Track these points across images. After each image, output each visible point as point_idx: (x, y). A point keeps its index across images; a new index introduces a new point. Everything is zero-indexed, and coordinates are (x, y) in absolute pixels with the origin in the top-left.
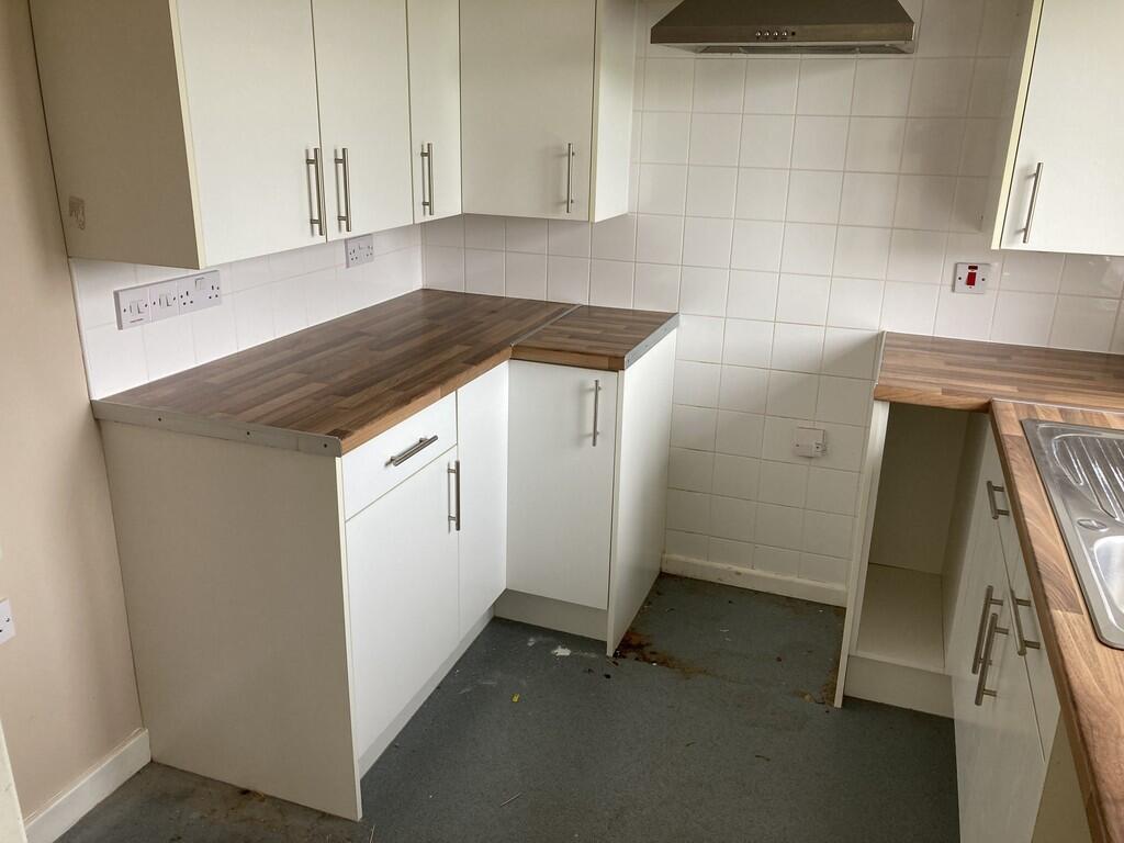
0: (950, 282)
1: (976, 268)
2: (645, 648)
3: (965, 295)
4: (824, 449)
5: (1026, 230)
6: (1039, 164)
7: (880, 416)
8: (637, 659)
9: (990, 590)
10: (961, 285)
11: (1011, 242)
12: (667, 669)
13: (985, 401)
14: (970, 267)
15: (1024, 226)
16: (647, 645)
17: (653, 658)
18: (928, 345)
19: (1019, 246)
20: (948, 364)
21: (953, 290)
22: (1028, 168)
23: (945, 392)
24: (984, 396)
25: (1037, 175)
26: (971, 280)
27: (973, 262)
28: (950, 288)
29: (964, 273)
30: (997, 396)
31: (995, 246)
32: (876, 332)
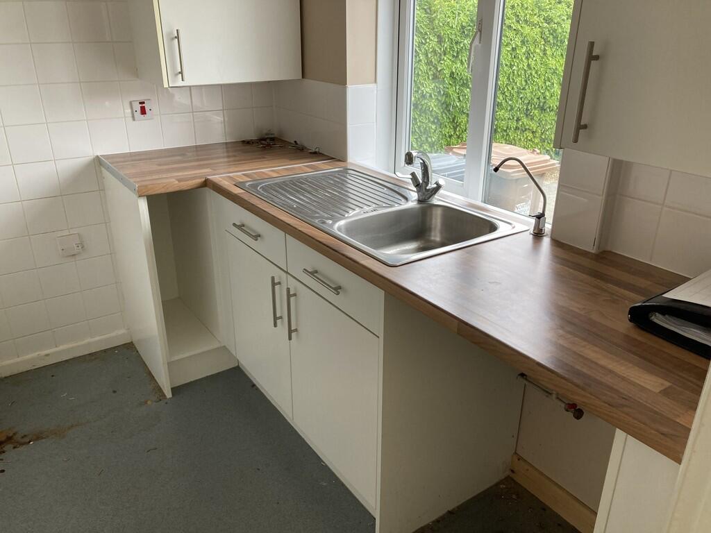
0: (130, 115)
1: (144, 103)
2: (15, 437)
3: (142, 122)
4: (82, 245)
5: (181, 73)
6: (177, 30)
7: (143, 205)
8: (14, 448)
10: (138, 114)
11: (174, 81)
12: (44, 440)
13: (204, 180)
14: (140, 103)
15: (180, 71)
16: (14, 434)
17: (27, 440)
18: (137, 158)
19: (180, 83)
20: (160, 165)
21: (134, 120)
22: (171, 33)
24: (200, 177)
25: (178, 37)
26: (143, 111)
27: (142, 99)
28: (131, 119)
29: (137, 107)
30: (209, 175)
31: (166, 85)
32: (92, 157)
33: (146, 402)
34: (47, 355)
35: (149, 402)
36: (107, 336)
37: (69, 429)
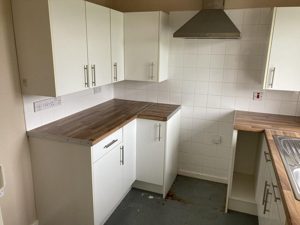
0: (253, 97)
1: (259, 94)
2: (174, 196)
3: (257, 101)
4: (220, 141)
5: (272, 84)
6: (274, 68)
7: (235, 134)
8: (171, 199)
9: (266, 182)
10: (255, 98)
11: (268, 87)
12: (180, 202)
13: (263, 129)
14: (258, 94)
15: (271, 84)
16: (174, 195)
17: (176, 199)
18: (248, 114)
19: (270, 89)
20: (253, 119)
21: (253, 99)
22: (272, 69)
23: (252, 127)
24: (263, 128)
25: (274, 70)
26: (258, 97)
27: (258, 92)
28: (252, 99)
29: (256, 95)
30: (266, 128)
31: (264, 88)
32: (234, 110)
33: (217, 209)
34: (198, 175)
35: (218, 210)
36: (220, 178)
37: (188, 203)
